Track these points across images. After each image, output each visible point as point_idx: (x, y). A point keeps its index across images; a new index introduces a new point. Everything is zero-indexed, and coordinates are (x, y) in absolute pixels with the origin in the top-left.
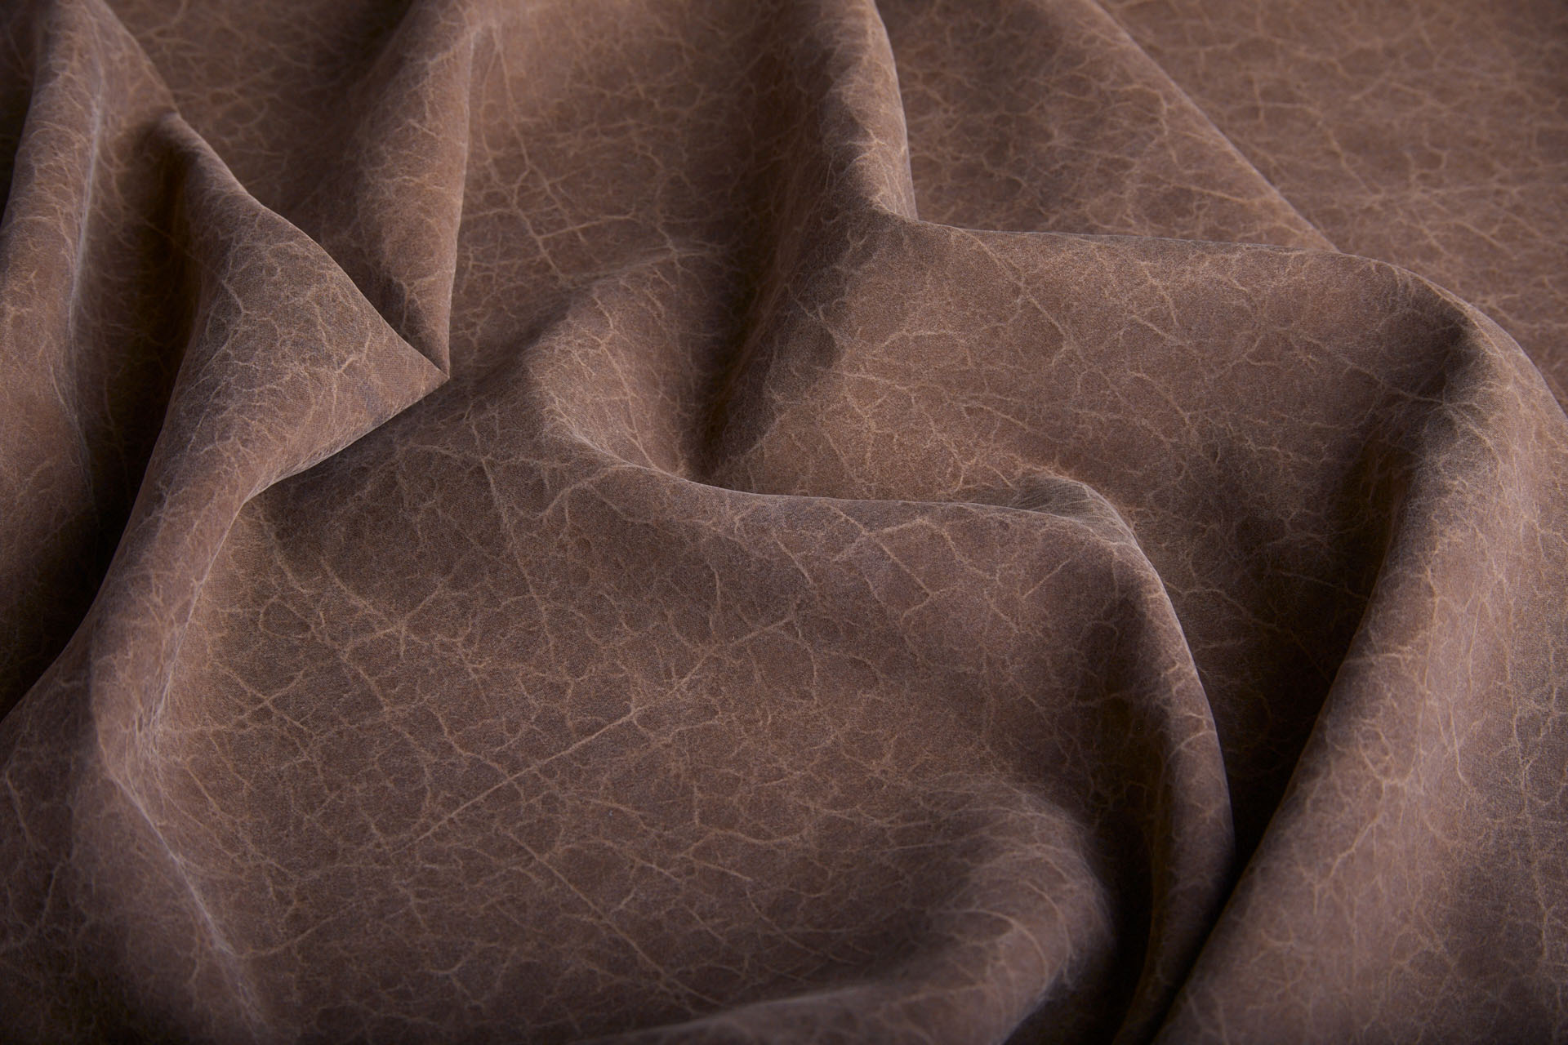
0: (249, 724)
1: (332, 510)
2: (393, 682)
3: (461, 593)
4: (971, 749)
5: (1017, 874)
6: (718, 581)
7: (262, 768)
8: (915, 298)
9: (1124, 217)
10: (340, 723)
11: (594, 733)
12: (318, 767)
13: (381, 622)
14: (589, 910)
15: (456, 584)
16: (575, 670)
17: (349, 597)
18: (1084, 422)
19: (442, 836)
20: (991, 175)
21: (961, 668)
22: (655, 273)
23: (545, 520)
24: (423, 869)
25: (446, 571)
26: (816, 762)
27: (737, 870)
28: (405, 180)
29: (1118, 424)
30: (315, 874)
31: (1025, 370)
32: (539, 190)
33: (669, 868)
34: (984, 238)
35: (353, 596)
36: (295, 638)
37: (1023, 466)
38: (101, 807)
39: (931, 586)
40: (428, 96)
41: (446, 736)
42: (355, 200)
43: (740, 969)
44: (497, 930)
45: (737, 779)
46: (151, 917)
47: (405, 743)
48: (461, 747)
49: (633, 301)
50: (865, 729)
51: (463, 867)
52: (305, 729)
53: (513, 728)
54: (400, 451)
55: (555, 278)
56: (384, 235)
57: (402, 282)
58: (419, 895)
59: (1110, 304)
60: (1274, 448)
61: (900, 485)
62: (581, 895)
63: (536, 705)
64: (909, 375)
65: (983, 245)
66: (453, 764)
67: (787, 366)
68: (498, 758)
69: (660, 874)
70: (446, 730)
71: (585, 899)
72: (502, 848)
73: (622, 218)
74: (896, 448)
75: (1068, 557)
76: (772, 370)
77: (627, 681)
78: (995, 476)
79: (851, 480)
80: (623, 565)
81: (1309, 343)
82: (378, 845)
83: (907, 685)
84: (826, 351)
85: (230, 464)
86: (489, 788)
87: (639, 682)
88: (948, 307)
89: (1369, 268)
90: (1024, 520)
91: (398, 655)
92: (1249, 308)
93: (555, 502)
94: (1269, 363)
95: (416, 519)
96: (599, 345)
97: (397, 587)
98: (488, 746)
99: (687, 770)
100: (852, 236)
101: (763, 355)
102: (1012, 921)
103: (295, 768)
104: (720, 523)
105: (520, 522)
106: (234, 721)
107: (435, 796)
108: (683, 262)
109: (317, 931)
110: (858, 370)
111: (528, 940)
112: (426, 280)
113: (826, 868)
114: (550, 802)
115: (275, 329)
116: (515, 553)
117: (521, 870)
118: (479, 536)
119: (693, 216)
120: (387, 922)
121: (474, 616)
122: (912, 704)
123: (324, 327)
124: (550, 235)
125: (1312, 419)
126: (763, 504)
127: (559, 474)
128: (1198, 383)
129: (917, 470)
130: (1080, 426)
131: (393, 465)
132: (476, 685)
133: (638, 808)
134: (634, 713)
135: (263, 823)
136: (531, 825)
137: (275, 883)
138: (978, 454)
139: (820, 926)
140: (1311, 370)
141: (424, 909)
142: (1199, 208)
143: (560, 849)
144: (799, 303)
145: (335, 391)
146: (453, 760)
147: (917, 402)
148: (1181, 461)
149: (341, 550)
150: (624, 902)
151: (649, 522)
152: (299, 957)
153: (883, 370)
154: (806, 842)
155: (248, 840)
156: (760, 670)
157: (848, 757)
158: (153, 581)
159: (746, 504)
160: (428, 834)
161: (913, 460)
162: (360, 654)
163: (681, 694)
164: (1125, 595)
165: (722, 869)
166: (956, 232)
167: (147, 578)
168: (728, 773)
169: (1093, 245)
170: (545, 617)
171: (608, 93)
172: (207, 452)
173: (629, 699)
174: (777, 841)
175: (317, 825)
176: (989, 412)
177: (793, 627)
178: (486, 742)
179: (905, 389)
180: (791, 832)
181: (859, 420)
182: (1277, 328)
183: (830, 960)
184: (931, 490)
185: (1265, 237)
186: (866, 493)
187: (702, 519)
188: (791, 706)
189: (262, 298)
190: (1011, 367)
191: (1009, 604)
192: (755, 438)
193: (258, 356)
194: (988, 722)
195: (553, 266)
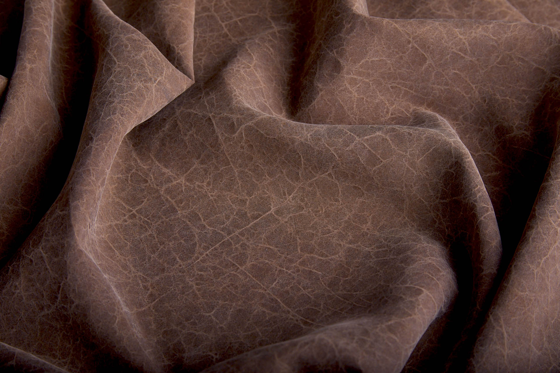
0: (128, 220)
1: (154, 136)
2: (181, 201)
3: (204, 166)
4: (400, 219)
5: (423, 270)
6: (302, 158)
7: (134, 237)
8: (371, 46)
10: (162, 218)
11: (258, 218)
12: (155, 236)
13: (174, 178)
14: (261, 288)
15: (202, 162)
16: (249, 194)
17: (162, 169)
18: (435, 90)
19: (203, 261)
21: (395, 189)
22: (269, 37)
23: (235, 138)
24: (198, 274)
25: (198, 157)
26: (342, 226)
27: (315, 270)
28: (173, 6)
29: (448, 90)
30: (157, 278)
31: (413, 71)
32: (222, 5)
33: (290, 270)
34: (396, 22)
35: (164, 168)
36: (143, 186)
37: (413, 107)
38: (78, 260)
39: (383, 158)
41: (203, 222)
42: (154, 14)
43: (320, 309)
44: (227, 297)
45: (313, 234)
46: (99, 301)
47: (187, 225)
48: (209, 226)
49: (261, 49)
50: (360, 213)
51: (213, 273)
52: (149, 221)
53: (228, 218)
54: (178, 112)
55: (230, 40)
56: (166, 28)
58: (197, 284)
59: (444, 46)
60: (508, 98)
61: (367, 117)
62: (258, 282)
63: (235, 208)
64: (369, 75)
65: (396, 25)
66: (206, 233)
67: (323, 73)
68: (223, 230)
69: (287, 272)
70: (202, 220)
71: (259, 283)
72: (227, 265)
73: (254, 14)
74: (365, 103)
75: (434, 146)
76: (317, 75)
77: (269, 197)
78: (403, 112)
79: (349, 115)
80: (266, 153)
81: (519, 58)
82: (180, 266)
83: (375, 195)
84: (337, 67)
85: (117, 124)
86: (220, 241)
87: (274, 197)
88: (383, 49)
89: (541, 29)
90: (417, 132)
91: (182, 191)
92: (496, 45)
93: (239, 131)
94: (504, 66)
95: (186, 138)
96: (250, 67)
97: (180, 164)
98: (219, 225)
99: (294, 231)
100: (346, 23)
101: (313, 69)
102: (423, 289)
103: (146, 236)
104: (302, 137)
105: (226, 139)
106: (122, 220)
107: (200, 245)
108: (279, 32)
109: (159, 300)
110: (350, 74)
111: (239, 300)
112: (184, 44)
113: (349, 268)
114: (243, 246)
115: (130, 69)
116: (224, 150)
117: (235, 273)
118: (210, 144)
119: (281, 13)
120: (186, 295)
121: (210, 174)
122: (377, 202)
123: (148, 67)
124: (227, 23)
125: (521, 86)
126: (318, 129)
127: (240, 120)
128: (478, 74)
129: (373, 111)
130: (434, 92)
131: (176, 117)
132: (212, 201)
133: (277, 247)
134: (273, 210)
135: (136, 259)
136: (237, 255)
137: (142, 282)
138: (395, 104)
139: (349, 291)
140: (520, 68)
141: (199, 290)
142: (473, 3)
143: (249, 264)
144: (326, 49)
145: (154, 92)
146: (206, 231)
147: (372, 85)
148: (472, 104)
149: (158, 151)
150: (274, 284)
151: (275, 137)
152: (154, 311)
153: (360, 74)
154: (341, 258)
155: (131, 266)
156: (319, 191)
157: (354, 224)
158: (92, 171)
159: (312, 129)
160: (199, 260)
161: (371, 107)
162: (168, 191)
163: (290, 202)
164: (457, 160)
165: (310, 270)
166: (386, 21)
167: (89, 170)
168: (310, 232)
169: (437, 23)
170: (237, 174)
172: (108, 120)
173: (270, 204)
174: (330, 258)
175: (157, 259)
176: (399, 87)
177: (331, 175)
178: (218, 224)
179: (368, 80)
180: (335, 254)
181: (351, 93)
182: (507, 52)
183: (354, 305)
184: (379, 118)
185: (498, 14)
186: (354, 120)
187: (296, 135)
188: (332, 205)
189: (124, 57)
190: (408, 70)
191: (413, 164)
192: (312, 101)
193: (124, 80)
194: (406, 208)
195: (229, 35)
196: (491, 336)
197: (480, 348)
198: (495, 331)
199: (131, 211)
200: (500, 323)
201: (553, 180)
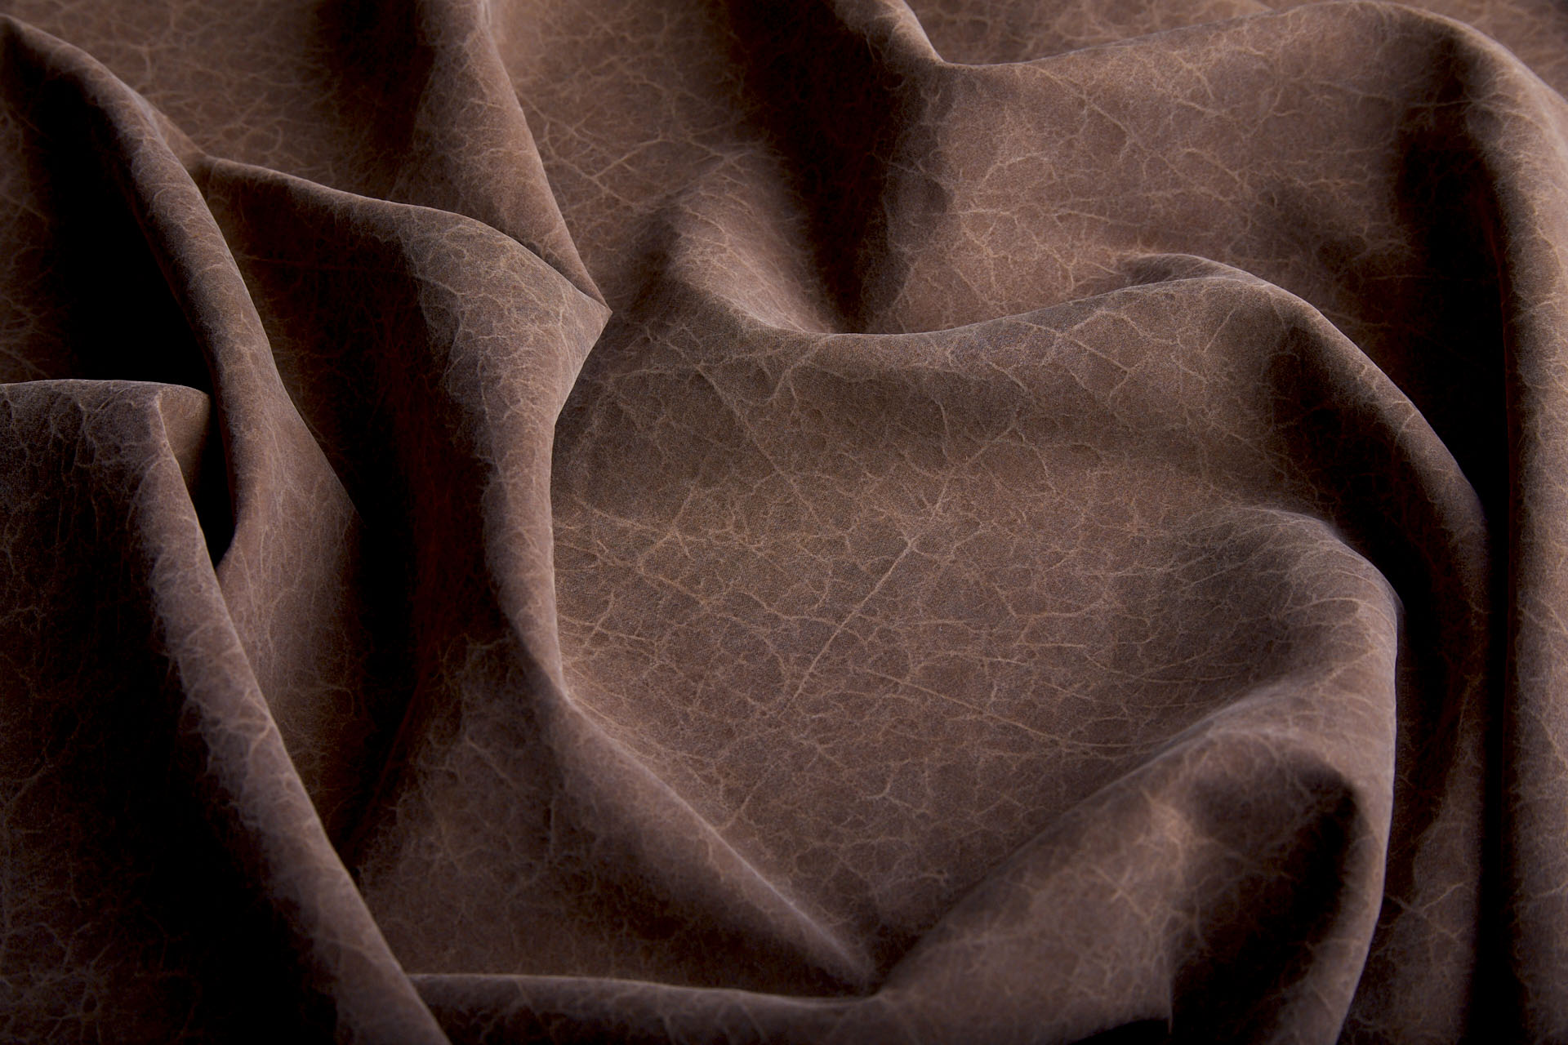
0: (594, 649)
1: (568, 452)
2: (695, 579)
3: (713, 489)
4: (1198, 491)
5: (1325, 567)
6: (943, 412)
7: (627, 682)
8: (1000, 132)
9: (1091, 27)
10: (670, 625)
11: (887, 570)
12: (674, 666)
13: (653, 534)
14: (968, 710)
15: (707, 483)
16: (841, 523)
17: (615, 522)
18: (1154, 203)
19: (812, 689)
20: (954, 23)
21: (1169, 426)
22: (725, 179)
23: (775, 403)
24: (813, 721)
25: (694, 474)
26: (1081, 539)
27: (1069, 642)
28: (492, 153)
29: (1182, 196)
30: (725, 753)
31: (1099, 171)
32: (568, 137)
33: (1012, 657)
34: (1042, 65)
35: (617, 519)
36: (590, 568)
37: (1114, 255)
38: (577, 736)
39: (1125, 364)
40: (477, 75)
41: (769, 610)
42: (451, 182)
43: (1124, 715)
44: (903, 749)
45: (1026, 571)
46: (655, 816)
47: (735, 625)
48: (785, 613)
49: (724, 206)
50: (1105, 501)
51: (845, 708)
52: (643, 639)
53: (820, 587)
54: (609, 385)
55: (628, 208)
56: (496, 205)
57: (532, 241)
58: (821, 742)
59: (1159, 95)
60: (1323, 180)
62: (955, 700)
63: (826, 561)
64: (1010, 201)
65: (1044, 71)
66: (786, 630)
67: (904, 220)
68: (821, 613)
69: (1008, 664)
70: (765, 605)
71: (960, 703)
72: (868, 684)
73: (654, 142)
74: (1012, 266)
75: (1232, 308)
76: (890, 228)
77: (890, 520)
78: (1097, 269)
79: (985, 304)
80: (854, 423)
81: (1322, 86)
82: (764, 713)
83: (1126, 454)
84: (936, 198)
85: (533, 422)
86: (828, 640)
87: (900, 516)
88: (1028, 133)
90: (1184, 288)
91: (686, 556)
92: (1267, 68)
93: (780, 385)
94: (1293, 111)
95: (653, 436)
96: (725, 249)
97: (653, 500)
98: (806, 606)
99: (981, 576)
100: (927, 95)
101: (875, 217)
102: (1354, 600)
103: (654, 673)
104: (935, 361)
105: (752, 412)
106: (581, 651)
107: (787, 660)
108: (739, 162)
109: (754, 797)
110: (970, 206)
111: (933, 749)
112: (552, 233)
113: (1140, 618)
114: (884, 634)
115: (495, 302)
116: (754, 439)
117: (894, 696)
118: (717, 435)
119: (715, 124)
120: (808, 771)
121: (733, 504)
122: (1135, 469)
123: (529, 290)
124: (601, 173)
125: (1344, 148)
126: (963, 335)
127: (775, 361)
128: (1238, 144)
129: (1035, 281)
130: (1153, 207)
131: (608, 397)
132: (766, 561)
133: (960, 618)
134: (912, 544)
135: (656, 725)
136: (881, 658)
137: (696, 770)
138: (1076, 254)
139: (1169, 662)
140: (1329, 108)
141: (833, 752)
143: (916, 669)
144: (894, 164)
145: (565, 341)
146: (783, 626)
147: (1019, 222)
148: (1244, 214)
150: (993, 694)
151: (872, 378)
152: (752, 822)
153: (989, 201)
154: (1110, 603)
155: (653, 742)
156: (998, 478)
157: (1104, 527)
158: (526, 536)
159: (949, 339)
160: (800, 691)
161: (1028, 274)
162: (654, 565)
163: (941, 517)
164: (1292, 325)
165: (1056, 645)
166: (1018, 67)
167: (520, 535)
168: (1017, 568)
169: (1129, 48)
170: (796, 488)
171: (579, 38)
172: (508, 417)
173: (900, 534)
174: (1087, 610)
175: (702, 713)
176: (1076, 215)
177: (1016, 433)
178: (803, 604)
179: (1008, 213)
180: (1093, 599)
181: (978, 250)
182: (1293, 80)
183: (1204, 682)
184: (1052, 295)
185: (1213, 14)
186: (1000, 312)
187: (918, 361)
188: (1036, 501)
189: (466, 279)
190: (1087, 171)
191: (1194, 361)
192: (896, 291)
193: (496, 326)
194: (1204, 465)
195: (620, 198)
196: (1545, 649)
197: (1532, 680)
198: (1548, 636)
199: (591, 628)
200: (1551, 618)
201: (1530, 306)
